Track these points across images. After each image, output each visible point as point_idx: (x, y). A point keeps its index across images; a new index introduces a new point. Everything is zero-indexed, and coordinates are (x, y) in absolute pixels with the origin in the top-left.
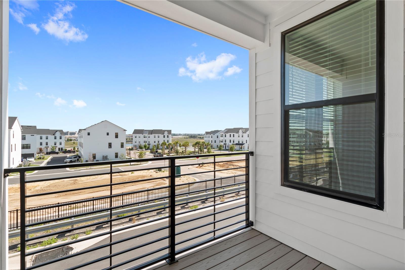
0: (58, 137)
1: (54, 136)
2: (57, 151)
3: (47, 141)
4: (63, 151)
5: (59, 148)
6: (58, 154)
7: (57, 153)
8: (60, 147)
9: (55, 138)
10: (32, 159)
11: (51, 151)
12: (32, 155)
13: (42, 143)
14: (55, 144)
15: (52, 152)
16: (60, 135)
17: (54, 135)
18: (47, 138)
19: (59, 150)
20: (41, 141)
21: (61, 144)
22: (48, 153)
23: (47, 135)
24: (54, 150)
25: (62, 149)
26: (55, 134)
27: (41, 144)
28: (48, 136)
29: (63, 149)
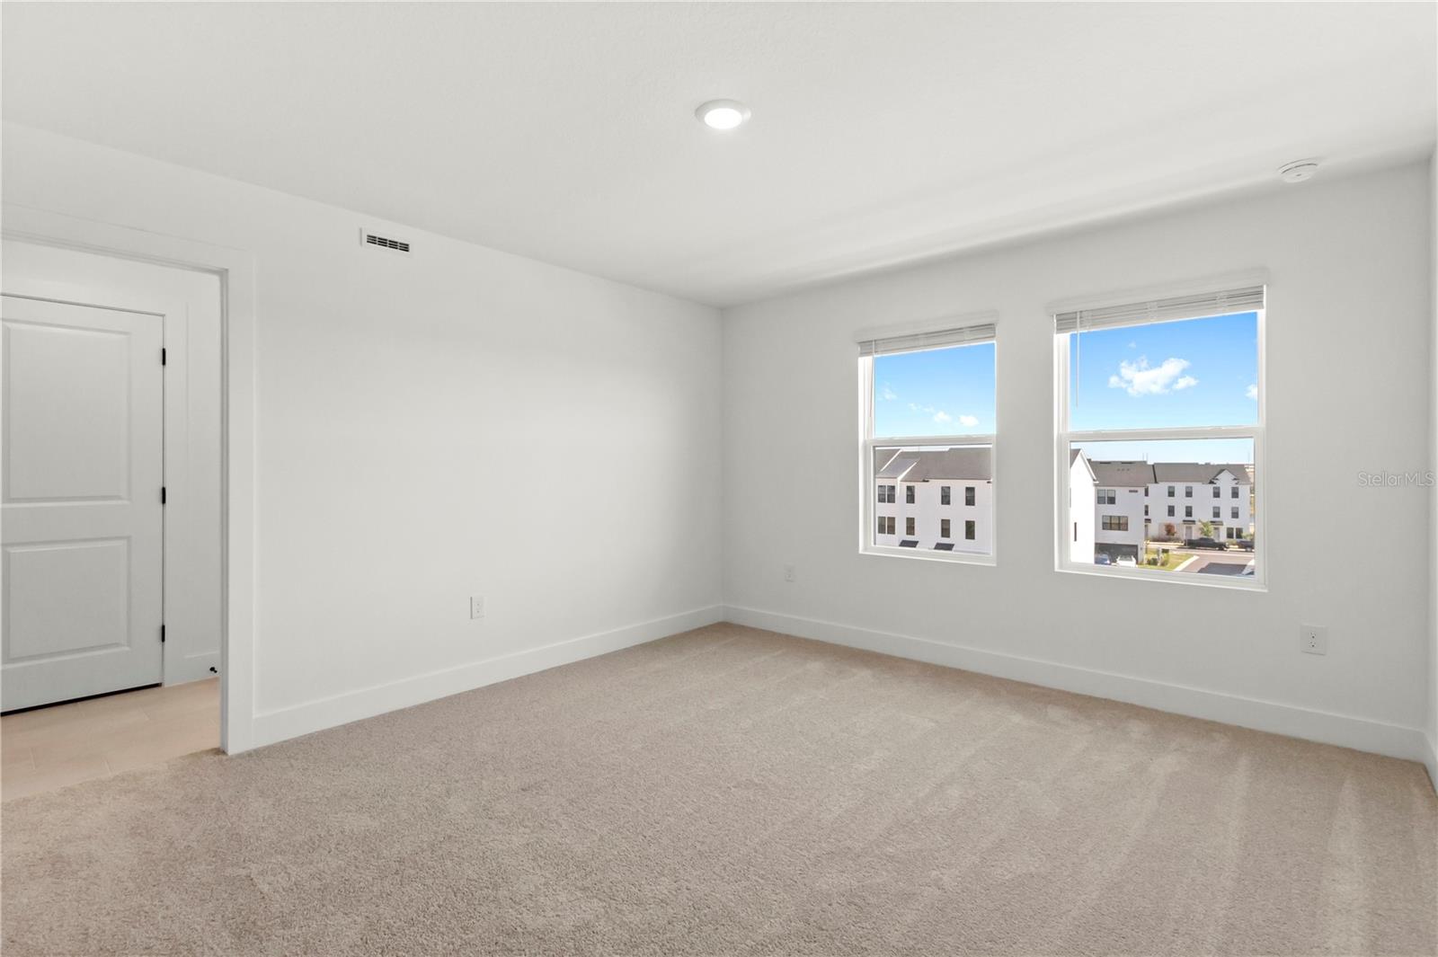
0: (1226, 491)
1: (1212, 486)
2: (1223, 538)
3: (1189, 501)
4: (1243, 540)
5: (1228, 529)
6: (1222, 550)
7: (1221, 547)
8: (1235, 524)
9: (1217, 495)
10: (1132, 563)
11: (1201, 539)
12: (1130, 551)
13: (1173, 507)
14: (1217, 514)
15: (1202, 542)
16: (1233, 484)
17: (1211, 482)
18: (1189, 494)
19: (1230, 535)
20: (1171, 501)
21: (1235, 515)
22: (1192, 544)
23: (1189, 484)
24: (1212, 536)
25: (1239, 532)
26: (1215, 481)
27: (1171, 511)
28: (1191, 488)
29: (1244, 534)
